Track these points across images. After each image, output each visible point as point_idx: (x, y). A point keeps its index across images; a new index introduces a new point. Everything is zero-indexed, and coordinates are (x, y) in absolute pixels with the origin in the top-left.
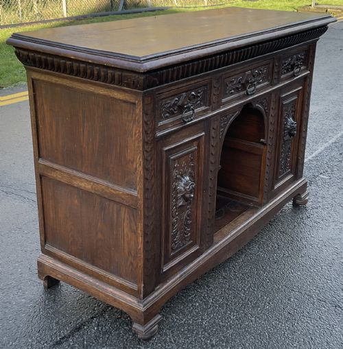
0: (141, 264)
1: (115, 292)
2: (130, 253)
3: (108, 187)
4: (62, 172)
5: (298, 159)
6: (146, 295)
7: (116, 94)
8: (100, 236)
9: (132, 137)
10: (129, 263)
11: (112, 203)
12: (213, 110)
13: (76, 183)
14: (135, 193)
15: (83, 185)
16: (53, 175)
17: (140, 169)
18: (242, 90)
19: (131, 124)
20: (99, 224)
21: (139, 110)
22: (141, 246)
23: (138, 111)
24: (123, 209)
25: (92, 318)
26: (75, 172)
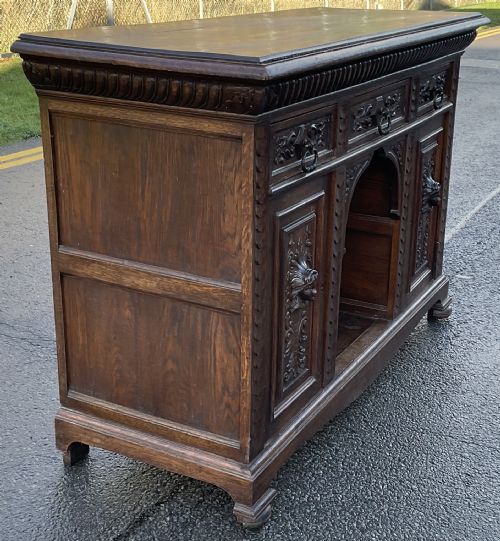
0: (246, 404)
1: (199, 457)
2: (225, 388)
3: (188, 282)
4: (101, 265)
5: (436, 245)
6: (254, 455)
7: (206, 125)
8: (170, 365)
9: (232, 194)
10: (222, 407)
11: (193, 308)
12: (339, 156)
13: (128, 281)
14: (237, 287)
15: (142, 283)
17: (248, 247)
18: (372, 127)
19: (232, 175)
20: (170, 345)
21: (248, 148)
22: (246, 375)
23: (245, 149)
24: (214, 316)
25: (158, 504)
26: (126, 262)
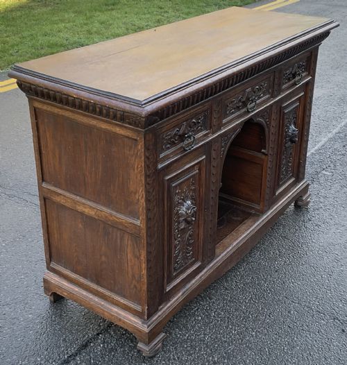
0: (145, 287)
1: (120, 312)
2: (133, 276)
3: (111, 215)
4: (65, 197)
5: (299, 163)
6: (150, 316)
7: (118, 129)
8: (103, 258)
9: (134, 170)
10: (132, 286)
11: (115, 230)
12: (213, 133)
13: (80, 208)
14: (138, 223)
15: (87, 211)
16: (57, 199)
17: (143, 201)
18: (243, 108)
19: (134, 158)
20: (103, 248)
21: (141, 146)
22: (144, 272)
23: (139, 147)
24: (126, 237)
25: (98, 334)
26: (78, 197)
